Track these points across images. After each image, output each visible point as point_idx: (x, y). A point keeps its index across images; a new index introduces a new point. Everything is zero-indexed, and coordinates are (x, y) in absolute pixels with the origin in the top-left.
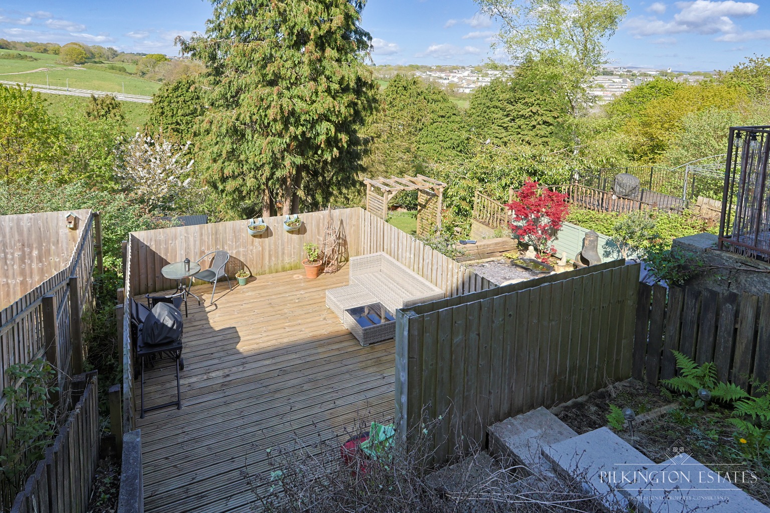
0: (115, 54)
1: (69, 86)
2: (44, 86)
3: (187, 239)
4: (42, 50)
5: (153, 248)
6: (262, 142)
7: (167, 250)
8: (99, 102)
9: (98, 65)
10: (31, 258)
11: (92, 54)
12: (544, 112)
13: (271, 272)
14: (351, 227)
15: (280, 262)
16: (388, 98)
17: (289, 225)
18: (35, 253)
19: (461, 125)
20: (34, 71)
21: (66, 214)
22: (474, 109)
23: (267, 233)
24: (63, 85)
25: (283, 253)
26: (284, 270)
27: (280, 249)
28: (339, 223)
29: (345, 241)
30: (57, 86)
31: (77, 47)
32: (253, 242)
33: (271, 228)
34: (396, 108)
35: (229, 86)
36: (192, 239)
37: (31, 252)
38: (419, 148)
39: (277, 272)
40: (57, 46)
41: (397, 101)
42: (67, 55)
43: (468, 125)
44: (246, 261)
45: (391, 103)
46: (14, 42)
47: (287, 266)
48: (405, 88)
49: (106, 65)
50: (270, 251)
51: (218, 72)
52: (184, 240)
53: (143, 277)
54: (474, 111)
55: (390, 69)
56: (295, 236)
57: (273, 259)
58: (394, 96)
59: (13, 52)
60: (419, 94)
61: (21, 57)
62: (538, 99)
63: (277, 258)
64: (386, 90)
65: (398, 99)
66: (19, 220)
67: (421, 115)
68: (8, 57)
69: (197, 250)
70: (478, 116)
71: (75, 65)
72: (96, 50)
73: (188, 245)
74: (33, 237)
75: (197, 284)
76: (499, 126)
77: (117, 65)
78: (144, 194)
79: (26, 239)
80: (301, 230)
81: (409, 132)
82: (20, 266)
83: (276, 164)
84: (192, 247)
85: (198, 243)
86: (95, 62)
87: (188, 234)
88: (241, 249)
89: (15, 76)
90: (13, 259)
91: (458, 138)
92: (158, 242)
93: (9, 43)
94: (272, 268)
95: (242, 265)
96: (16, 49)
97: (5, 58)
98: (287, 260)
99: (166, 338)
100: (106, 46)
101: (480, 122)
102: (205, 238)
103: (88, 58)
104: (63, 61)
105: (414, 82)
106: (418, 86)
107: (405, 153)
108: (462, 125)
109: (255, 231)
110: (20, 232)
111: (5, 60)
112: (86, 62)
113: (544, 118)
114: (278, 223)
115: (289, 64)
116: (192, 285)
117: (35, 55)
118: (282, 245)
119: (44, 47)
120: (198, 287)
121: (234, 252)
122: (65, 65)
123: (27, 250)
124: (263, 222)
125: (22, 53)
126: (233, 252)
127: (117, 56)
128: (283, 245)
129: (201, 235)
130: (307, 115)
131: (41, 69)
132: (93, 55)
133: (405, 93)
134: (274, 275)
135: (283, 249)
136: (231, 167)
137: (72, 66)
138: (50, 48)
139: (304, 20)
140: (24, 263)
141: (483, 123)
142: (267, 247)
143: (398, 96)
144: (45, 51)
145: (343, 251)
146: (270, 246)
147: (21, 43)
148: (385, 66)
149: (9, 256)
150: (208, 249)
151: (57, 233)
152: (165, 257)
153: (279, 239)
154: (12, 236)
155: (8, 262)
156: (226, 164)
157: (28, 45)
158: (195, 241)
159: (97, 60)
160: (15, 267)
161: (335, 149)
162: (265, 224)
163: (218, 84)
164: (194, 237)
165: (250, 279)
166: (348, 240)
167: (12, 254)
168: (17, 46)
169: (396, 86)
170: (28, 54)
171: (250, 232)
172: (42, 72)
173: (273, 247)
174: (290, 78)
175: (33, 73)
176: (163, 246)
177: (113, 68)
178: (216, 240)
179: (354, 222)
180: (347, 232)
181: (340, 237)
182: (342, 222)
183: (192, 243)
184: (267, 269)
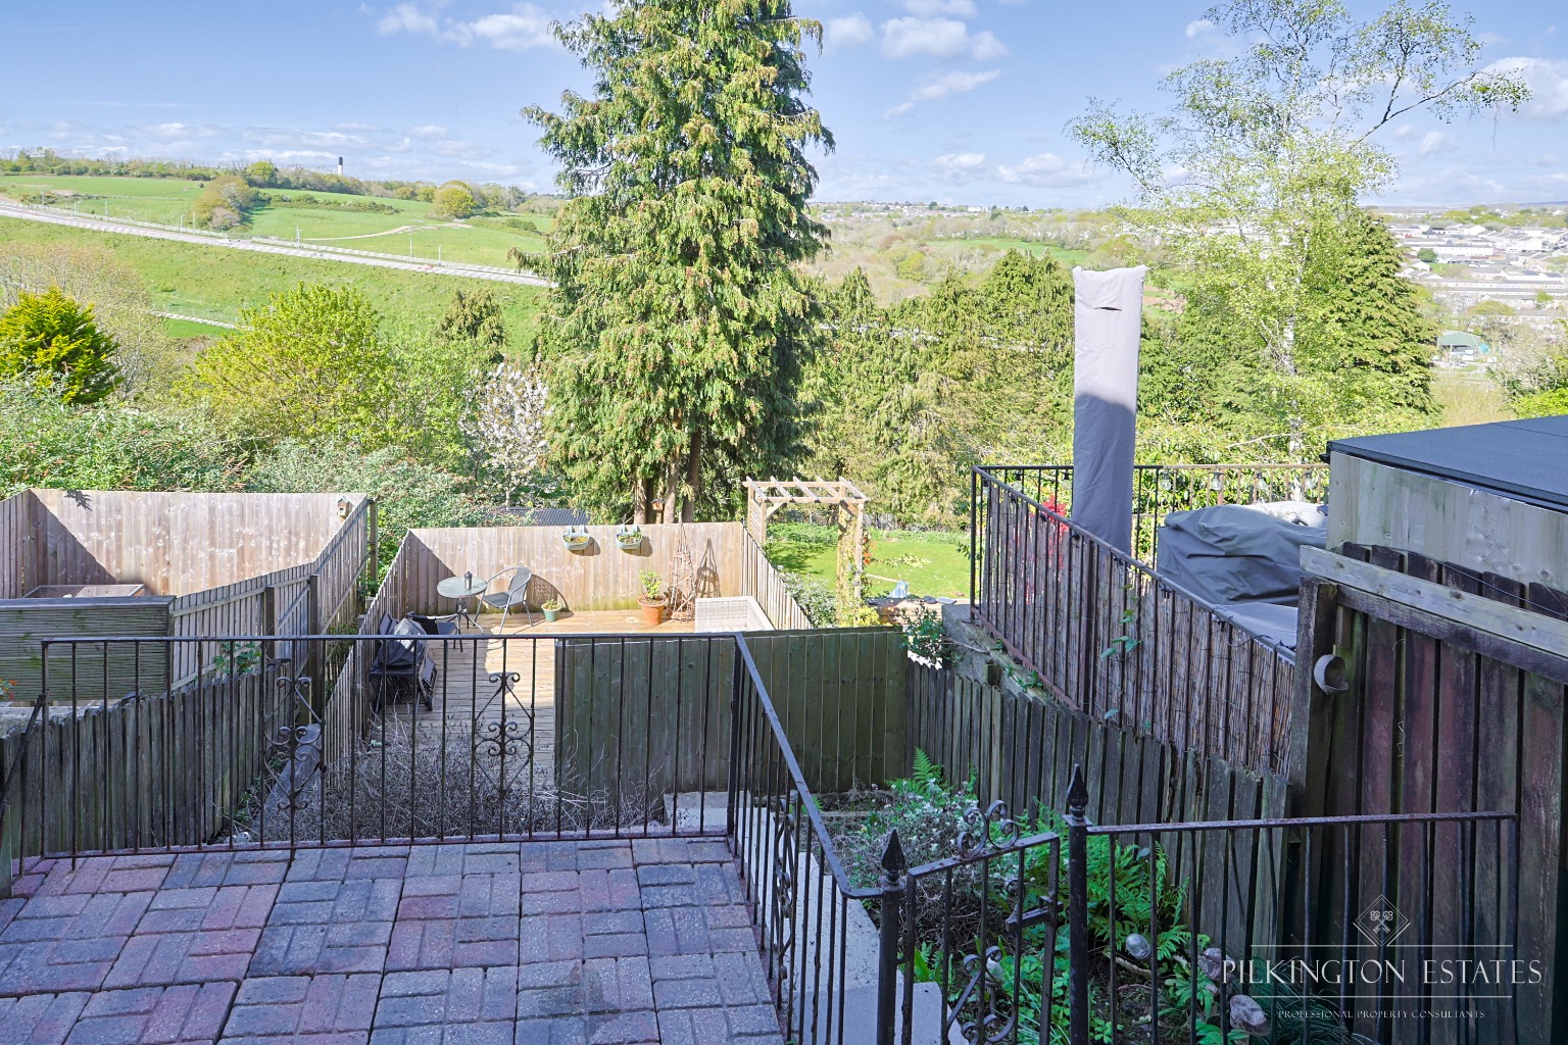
0: (520, 198)
1: (443, 258)
2: (405, 258)
3: (480, 546)
4: (408, 194)
5: (437, 554)
6: (621, 406)
7: (453, 557)
8: (467, 302)
9: (491, 219)
10: (297, 550)
11: (484, 199)
12: (1356, 339)
13: (597, 609)
14: (726, 553)
15: (610, 594)
16: (989, 300)
17: (622, 540)
18: (302, 544)
19: (1157, 359)
20: (392, 232)
21: (338, 496)
22: (1193, 324)
23: (591, 548)
24: (434, 255)
25: (616, 582)
26: (617, 607)
27: (611, 576)
28: (705, 544)
29: (715, 574)
30: (424, 256)
31: (460, 188)
32: (571, 559)
33: (599, 542)
34: (1006, 320)
35: (585, 319)
36: (486, 546)
37: (297, 543)
38: (1058, 405)
39: (605, 609)
40: (430, 187)
41: (1010, 306)
42: (444, 202)
43: (1177, 360)
44: (561, 587)
45: (996, 309)
46: (369, 183)
47: (622, 603)
48: (1028, 279)
49: (504, 220)
50: (595, 576)
51: (572, 295)
52: (476, 548)
53: (422, 591)
54: (1193, 329)
55: (1059, 220)
56: (634, 558)
57: (601, 588)
58: (1003, 296)
59: (365, 199)
60: (1058, 292)
61: (375, 208)
62: (1341, 310)
63: (607, 588)
64: (986, 283)
65: (1013, 300)
66: (287, 500)
67: (1063, 336)
68: (358, 208)
69: (493, 563)
70: (1202, 341)
71: (456, 220)
72: (490, 192)
73: (482, 555)
74: (301, 523)
75: (492, 612)
76: (1246, 366)
77: (521, 219)
78: (502, 467)
79: (293, 524)
80: (643, 549)
81: (1037, 371)
82: (285, 558)
83: (643, 442)
84: (486, 556)
85: (495, 552)
86: (488, 214)
87: (482, 538)
88: (554, 569)
89: (365, 240)
90: (278, 549)
91: (1148, 388)
92: (443, 547)
93: (361, 183)
94: (599, 602)
95: (555, 593)
96: (370, 194)
97: (352, 211)
98: (621, 593)
99: (401, 660)
100: (506, 184)
101: (1204, 355)
102: (504, 546)
103: (478, 207)
104: (437, 213)
105: (1050, 266)
106: (1056, 274)
107: (1027, 413)
108: (1161, 358)
109: (572, 544)
110: (288, 516)
111: (352, 214)
112: (472, 215)
113: (1357, 353)
114: (608, 535)
115: (666, 289)
116: (481, 613)
117: (396, 203)
119: (411, 189)
120: (493, 616)
121: (544, 571)
122: (439, 220)
123: (294, 539)
124: (586, 531)
125: (379, 201)
126: (542, 573)
127: (523, 202)
128: (615, 569)
129: (500, 542)
130: (689, 370)
131: (402, 228)
132: (485, 201)
133: (1026, 288)
134: (601, 613)
135: (617, 575)
136: (580, 442)
137: (450, 221)
138: (421, 189)
139: (691, 224)
140: (290, 555)
141: (1213, 359)
142: (592, 570)
143: (1012, 295)
144: (413, 195)
145: (712, 589)
146: (595, 569)
147: (379, 183)
148: (1050, 211)
149: (275, 545)
150: (509, 564)
151: (327, 521)
152: (450, 568)
153: (609, 560)
154: (279, 520)
155: (273, 552)
156: (575, 437)
157: (389, 186)
158: (491, 550)
159: (490, 210)
160: (280, 559)
161: (739, 424)
162: (588, 535)
163: (570, 313)
164: (490, 544)
165: (564, 614)
166: (720, 572)
167: (278, 543)
168: (372, 189)
169: (1007, 275)
170: (386, 202)
171: (566, 545)
172: (405, 233)
173: (600, 570)
174: (667, 312)
175: (390, 235)
176: (449, 552)
177: (514, 224)
178: (520, 552)
179: (730, 546)
180: (719, 561)
181: (705, 568)
182: (709, 544)
183: (486, 552)
184: (591, 602)
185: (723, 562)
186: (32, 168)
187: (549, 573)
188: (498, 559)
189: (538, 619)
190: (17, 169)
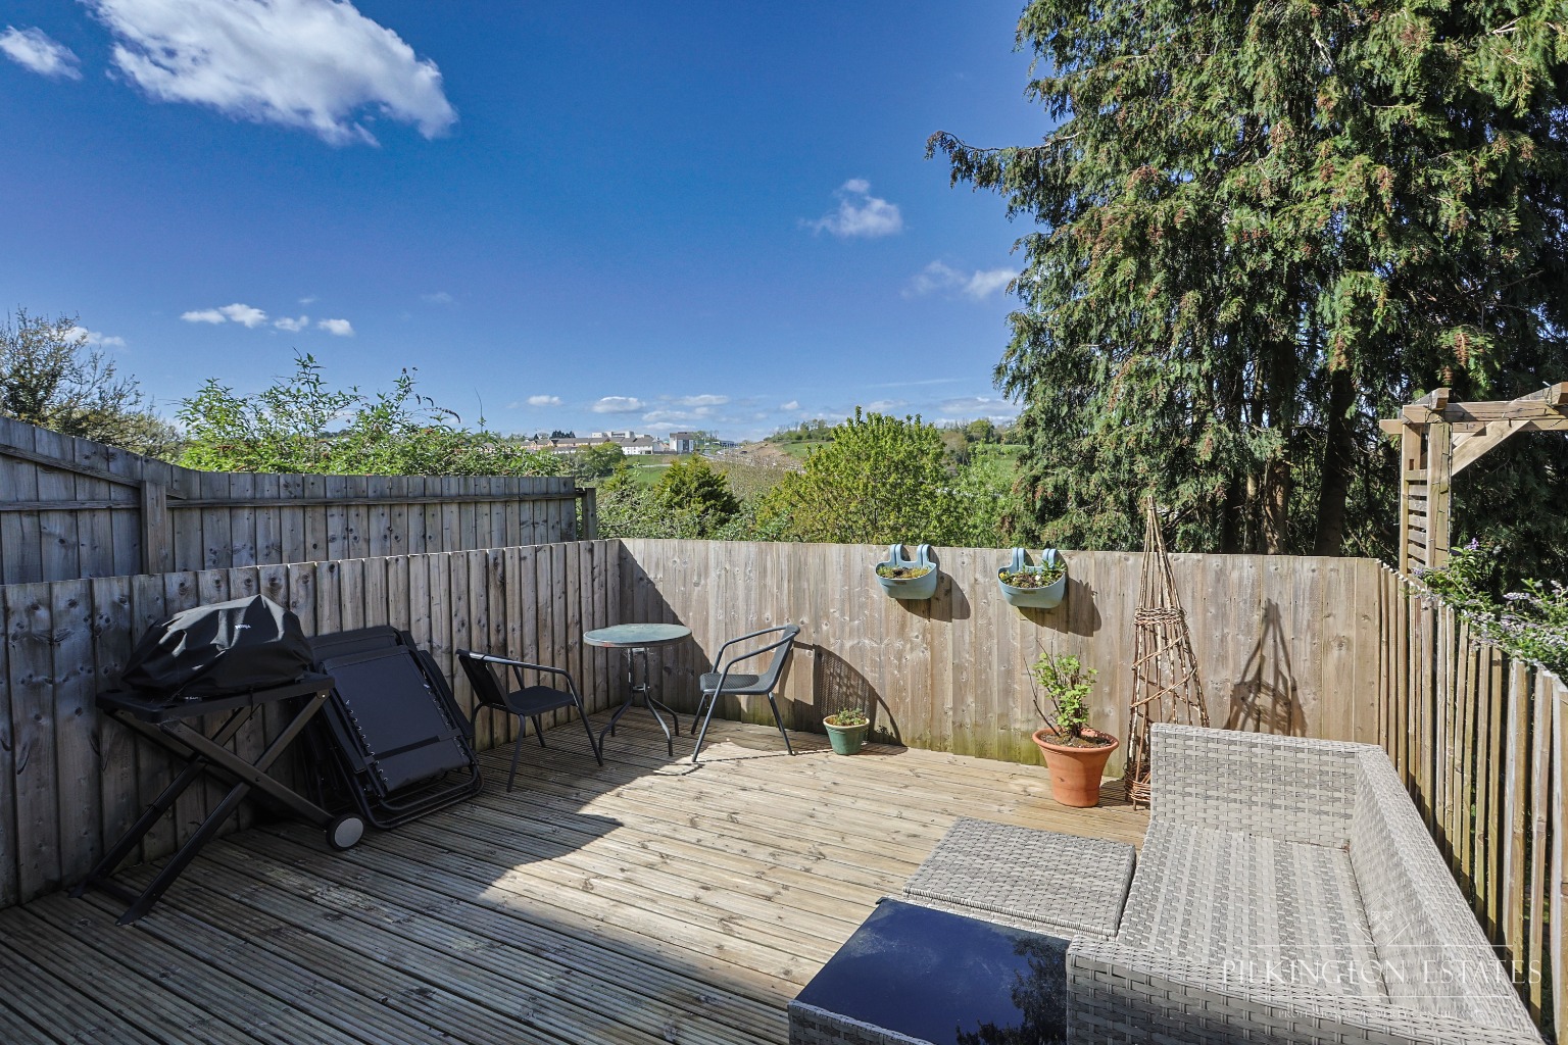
5: (660, 587)
14: (1326, 648)
15: (993, 717)
17: (1019, 586)
23: (947, 601)
25: (1007, 692)
27: (995, 673)
28: (1260, 615)
32: (903, 626)
33: (964, 586)
36: (740, 581)
44: (883, 687)
50: (958, 671)
57: (971, 701)
63: (984, 702)
80: (1074, 614)
84: (740, 603)
88: (869, 642)
94: (968, 733)
95: (873, 700)
114: (984, 571)
118: (1001, 661)
121: (848, 644)
124: (934, 559)
128: (1006, 659)
129: (763, 573)
135: (1009, 673)
142: (949, 654)
146: (956, 653)
153: (990, 635)
158: (748, 589)
162: (938, 570)
164: (747, 576)
173: (968, 657)
178: (797, 595)
179: (1341, 624)
180: (1302, 667)
181: (1258, 685)
182: (1271, 616)
183: (741, 593)
184: (949, 730)
185: (1318, 676)
186: (809, 437)
187: (858, 650)
188: (760, 613)
189: (813, 747)
190: (799, 438)
